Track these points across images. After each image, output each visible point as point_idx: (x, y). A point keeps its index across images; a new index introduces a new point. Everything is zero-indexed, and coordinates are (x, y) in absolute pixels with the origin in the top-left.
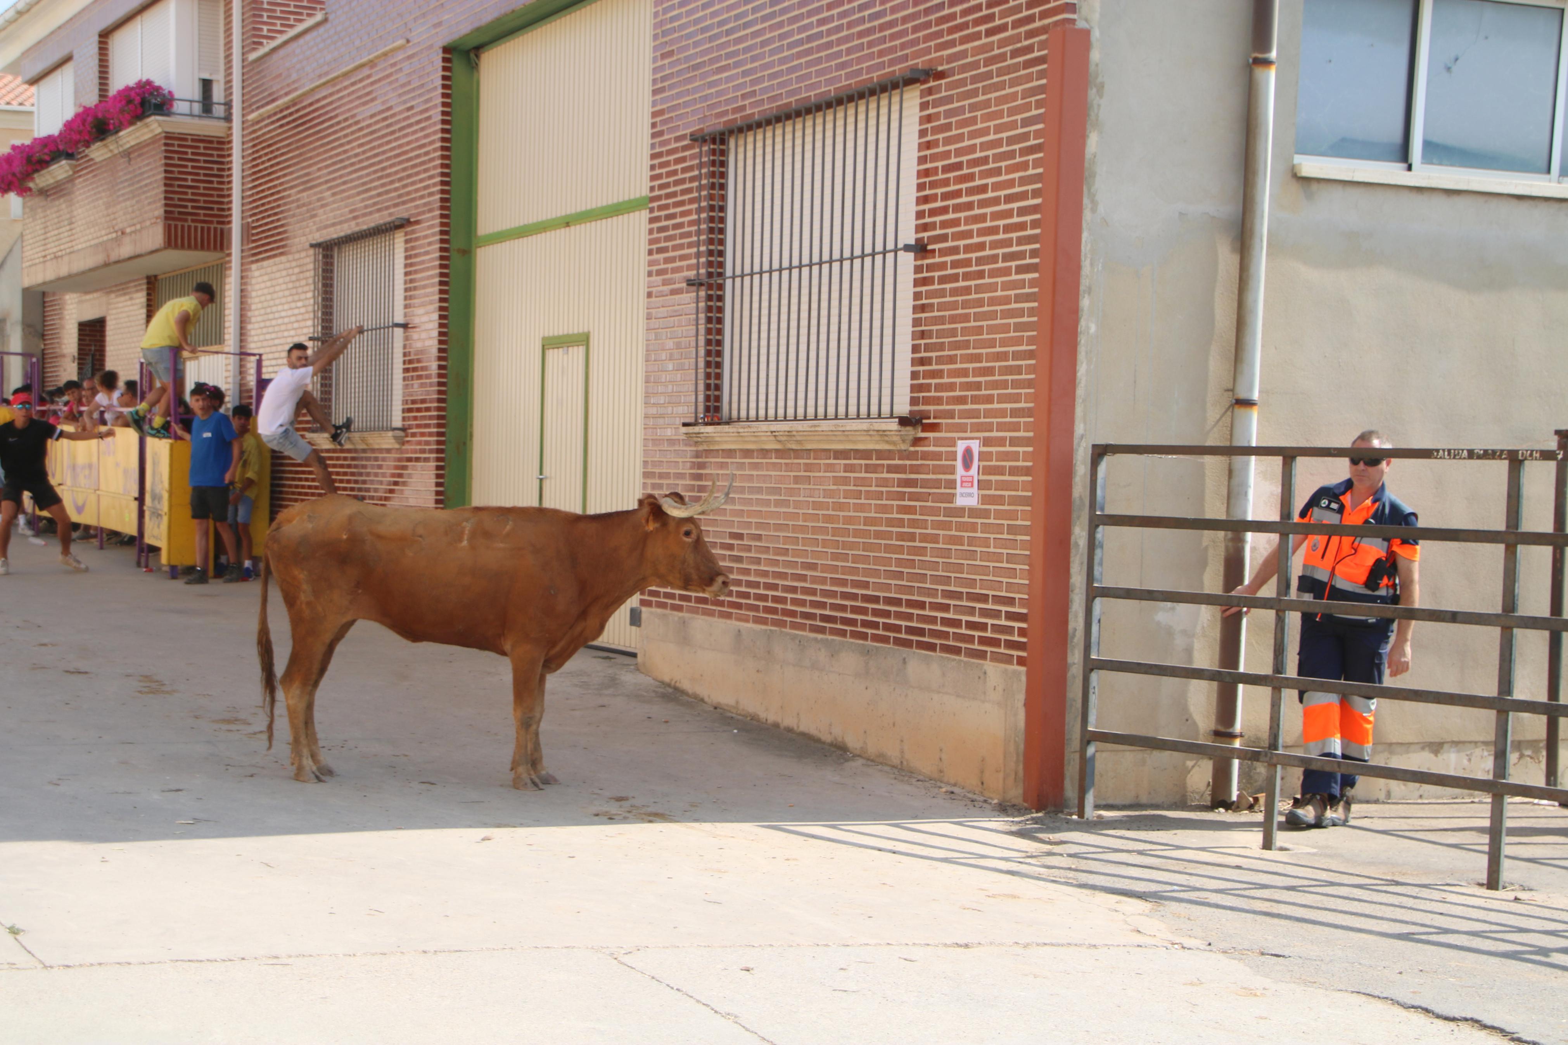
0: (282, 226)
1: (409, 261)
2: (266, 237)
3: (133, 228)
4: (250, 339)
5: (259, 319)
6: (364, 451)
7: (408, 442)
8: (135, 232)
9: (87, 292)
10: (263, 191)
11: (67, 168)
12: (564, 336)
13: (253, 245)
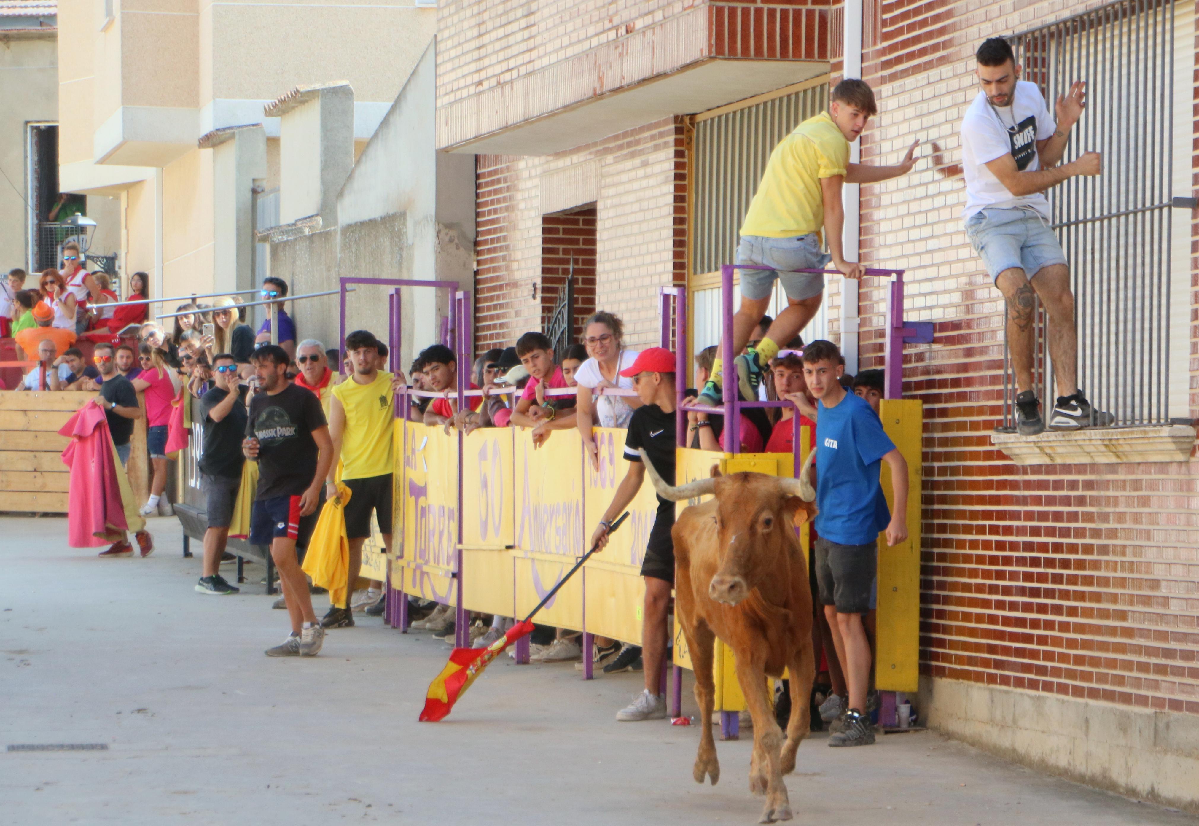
2: (911, 27)
3: (648, 20)
4: (878, 240)
6: (1112, 468)
8: (652, 27)
9: (558, 155)
13: (886, 44)
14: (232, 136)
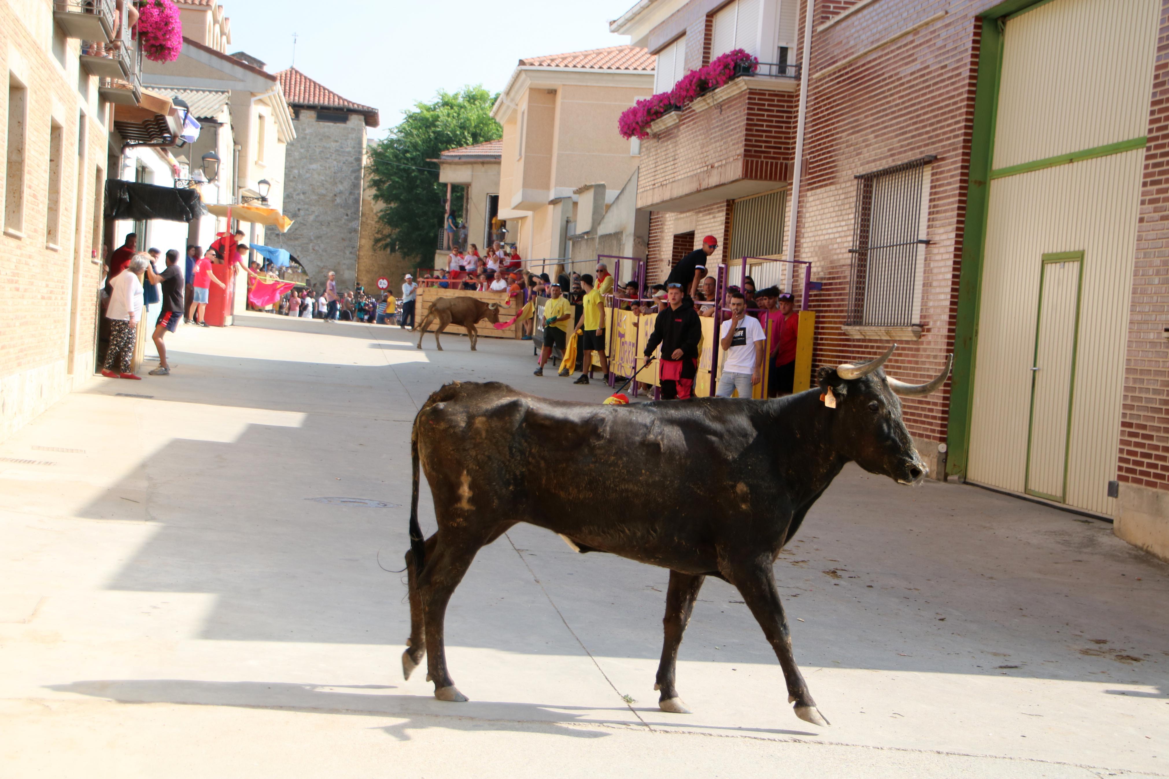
0: (833, 161)
1: (934, 190)
2: (820, 171)
3: (720, 163)
4: (802, 250)
5: (810, 234)
6: (888, 341)
7: (924, 335)
8: (721, 166)
9: (682, 212)
10: (820, 134)
11: (675, 117)
12: (1061, 253)
13: (810, 176)
14: (561, 201)
